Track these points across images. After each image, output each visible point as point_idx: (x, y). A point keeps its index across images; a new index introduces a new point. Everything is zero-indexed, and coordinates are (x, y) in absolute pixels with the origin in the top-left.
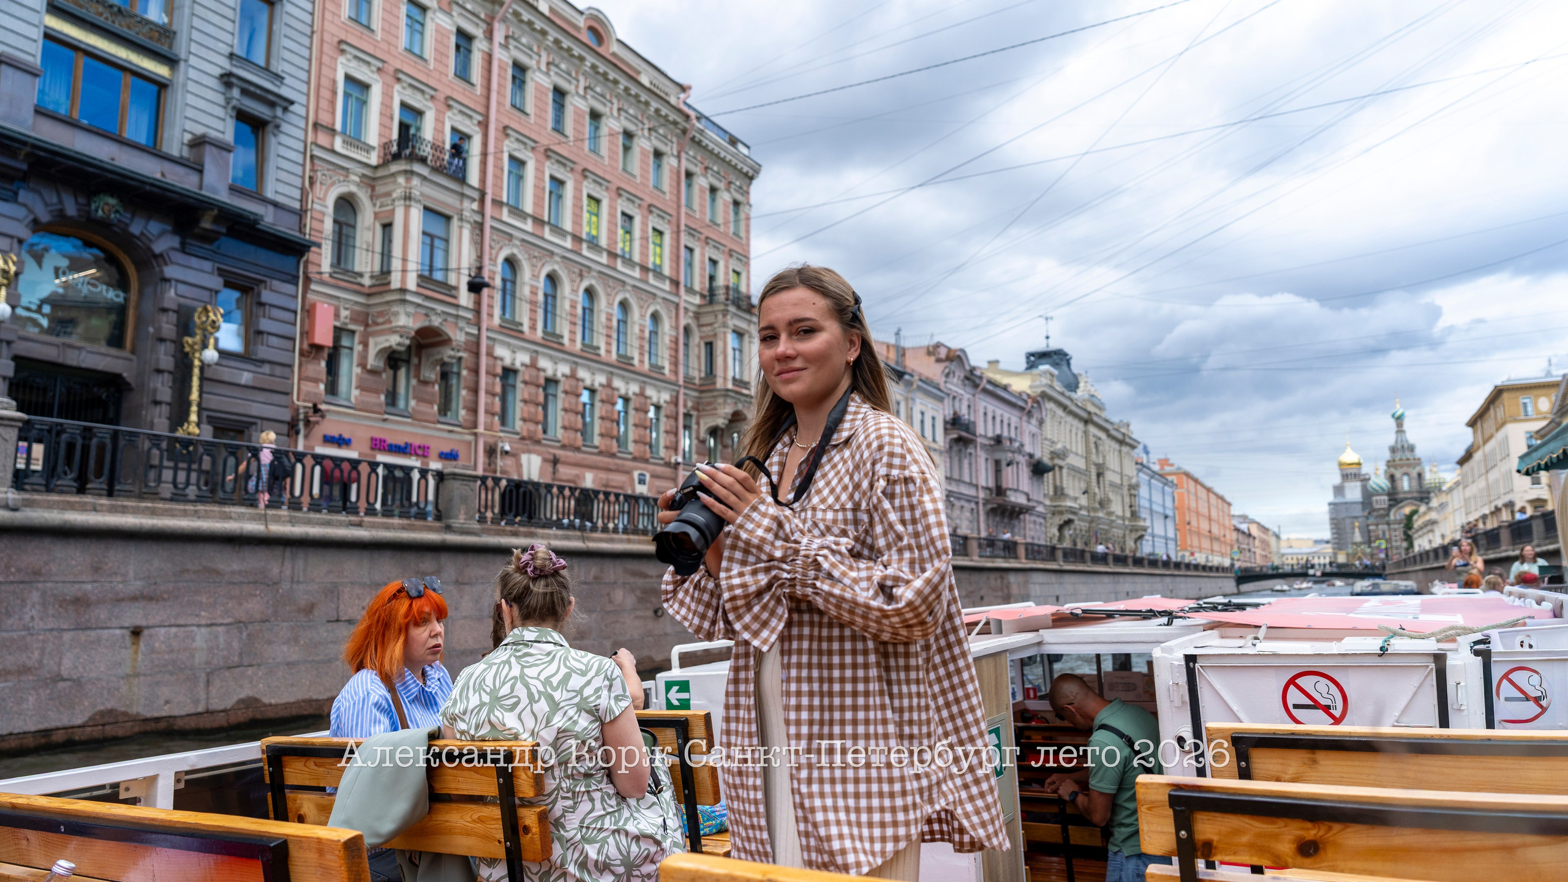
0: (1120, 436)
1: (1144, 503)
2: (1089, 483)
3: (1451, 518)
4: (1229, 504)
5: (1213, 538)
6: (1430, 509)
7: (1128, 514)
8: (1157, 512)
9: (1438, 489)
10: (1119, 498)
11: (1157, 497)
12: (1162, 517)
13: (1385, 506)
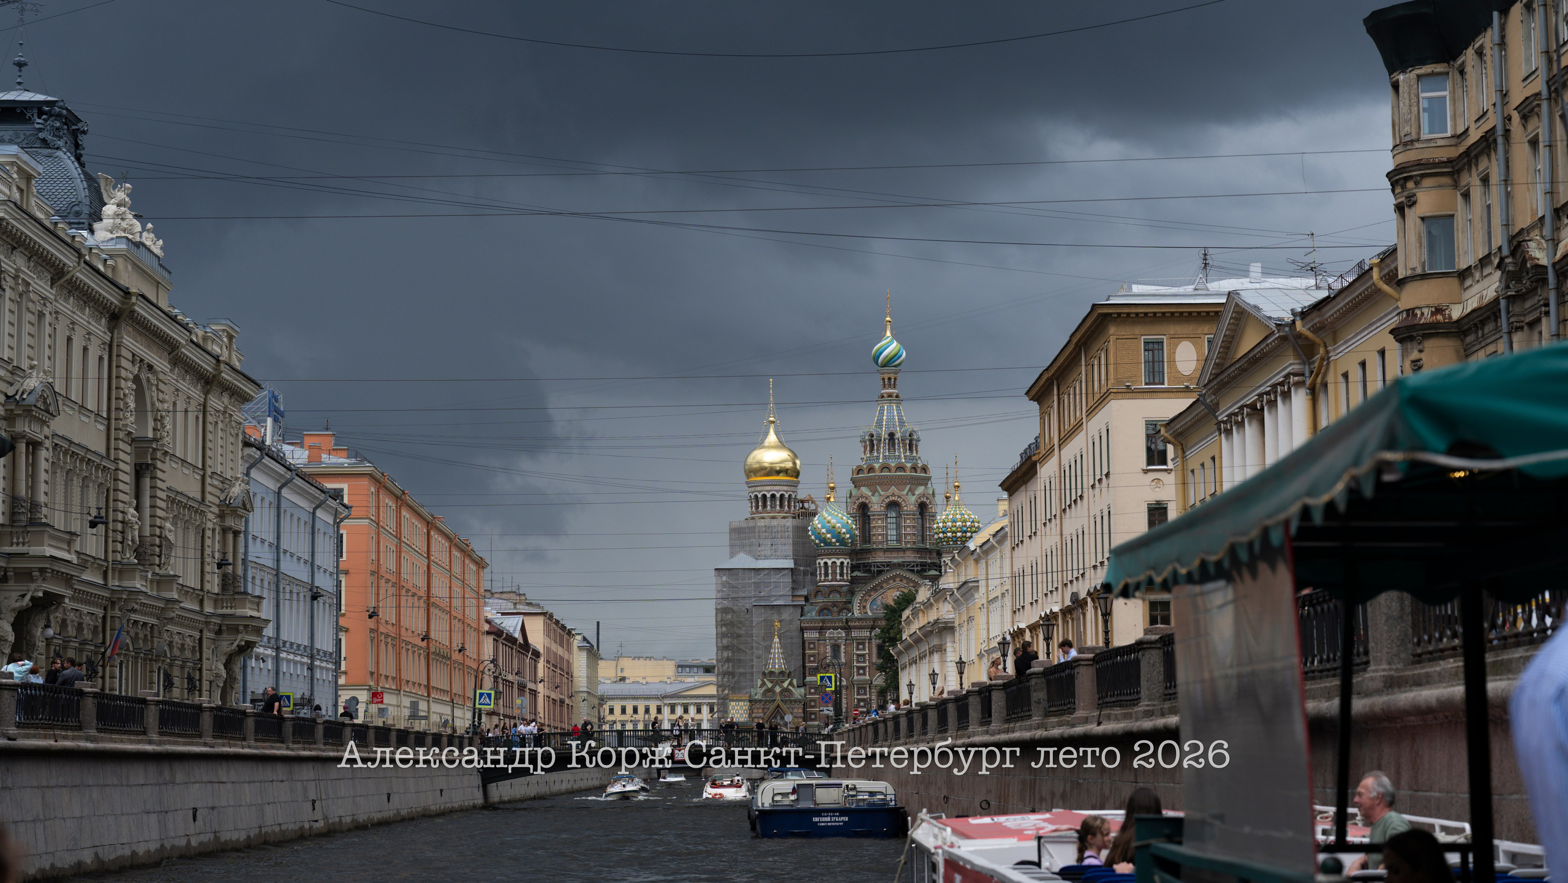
0: (207, 365)
1: (260, 553)
2: (109, 494)
3: (981, 618)
4: (481, 564)
5: (432, 655)
6: (939, 595)
7: (214, 584)
8: (293, 580)
9: (959, 541)
10: (192, 539)
11: (295, 541)
12: (305, 594)
13: (842, 583)
